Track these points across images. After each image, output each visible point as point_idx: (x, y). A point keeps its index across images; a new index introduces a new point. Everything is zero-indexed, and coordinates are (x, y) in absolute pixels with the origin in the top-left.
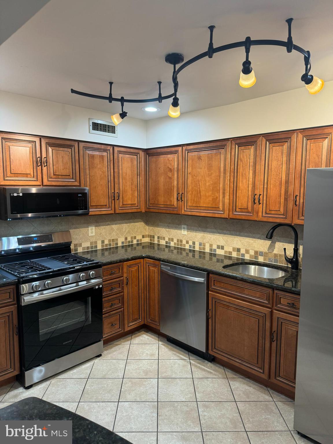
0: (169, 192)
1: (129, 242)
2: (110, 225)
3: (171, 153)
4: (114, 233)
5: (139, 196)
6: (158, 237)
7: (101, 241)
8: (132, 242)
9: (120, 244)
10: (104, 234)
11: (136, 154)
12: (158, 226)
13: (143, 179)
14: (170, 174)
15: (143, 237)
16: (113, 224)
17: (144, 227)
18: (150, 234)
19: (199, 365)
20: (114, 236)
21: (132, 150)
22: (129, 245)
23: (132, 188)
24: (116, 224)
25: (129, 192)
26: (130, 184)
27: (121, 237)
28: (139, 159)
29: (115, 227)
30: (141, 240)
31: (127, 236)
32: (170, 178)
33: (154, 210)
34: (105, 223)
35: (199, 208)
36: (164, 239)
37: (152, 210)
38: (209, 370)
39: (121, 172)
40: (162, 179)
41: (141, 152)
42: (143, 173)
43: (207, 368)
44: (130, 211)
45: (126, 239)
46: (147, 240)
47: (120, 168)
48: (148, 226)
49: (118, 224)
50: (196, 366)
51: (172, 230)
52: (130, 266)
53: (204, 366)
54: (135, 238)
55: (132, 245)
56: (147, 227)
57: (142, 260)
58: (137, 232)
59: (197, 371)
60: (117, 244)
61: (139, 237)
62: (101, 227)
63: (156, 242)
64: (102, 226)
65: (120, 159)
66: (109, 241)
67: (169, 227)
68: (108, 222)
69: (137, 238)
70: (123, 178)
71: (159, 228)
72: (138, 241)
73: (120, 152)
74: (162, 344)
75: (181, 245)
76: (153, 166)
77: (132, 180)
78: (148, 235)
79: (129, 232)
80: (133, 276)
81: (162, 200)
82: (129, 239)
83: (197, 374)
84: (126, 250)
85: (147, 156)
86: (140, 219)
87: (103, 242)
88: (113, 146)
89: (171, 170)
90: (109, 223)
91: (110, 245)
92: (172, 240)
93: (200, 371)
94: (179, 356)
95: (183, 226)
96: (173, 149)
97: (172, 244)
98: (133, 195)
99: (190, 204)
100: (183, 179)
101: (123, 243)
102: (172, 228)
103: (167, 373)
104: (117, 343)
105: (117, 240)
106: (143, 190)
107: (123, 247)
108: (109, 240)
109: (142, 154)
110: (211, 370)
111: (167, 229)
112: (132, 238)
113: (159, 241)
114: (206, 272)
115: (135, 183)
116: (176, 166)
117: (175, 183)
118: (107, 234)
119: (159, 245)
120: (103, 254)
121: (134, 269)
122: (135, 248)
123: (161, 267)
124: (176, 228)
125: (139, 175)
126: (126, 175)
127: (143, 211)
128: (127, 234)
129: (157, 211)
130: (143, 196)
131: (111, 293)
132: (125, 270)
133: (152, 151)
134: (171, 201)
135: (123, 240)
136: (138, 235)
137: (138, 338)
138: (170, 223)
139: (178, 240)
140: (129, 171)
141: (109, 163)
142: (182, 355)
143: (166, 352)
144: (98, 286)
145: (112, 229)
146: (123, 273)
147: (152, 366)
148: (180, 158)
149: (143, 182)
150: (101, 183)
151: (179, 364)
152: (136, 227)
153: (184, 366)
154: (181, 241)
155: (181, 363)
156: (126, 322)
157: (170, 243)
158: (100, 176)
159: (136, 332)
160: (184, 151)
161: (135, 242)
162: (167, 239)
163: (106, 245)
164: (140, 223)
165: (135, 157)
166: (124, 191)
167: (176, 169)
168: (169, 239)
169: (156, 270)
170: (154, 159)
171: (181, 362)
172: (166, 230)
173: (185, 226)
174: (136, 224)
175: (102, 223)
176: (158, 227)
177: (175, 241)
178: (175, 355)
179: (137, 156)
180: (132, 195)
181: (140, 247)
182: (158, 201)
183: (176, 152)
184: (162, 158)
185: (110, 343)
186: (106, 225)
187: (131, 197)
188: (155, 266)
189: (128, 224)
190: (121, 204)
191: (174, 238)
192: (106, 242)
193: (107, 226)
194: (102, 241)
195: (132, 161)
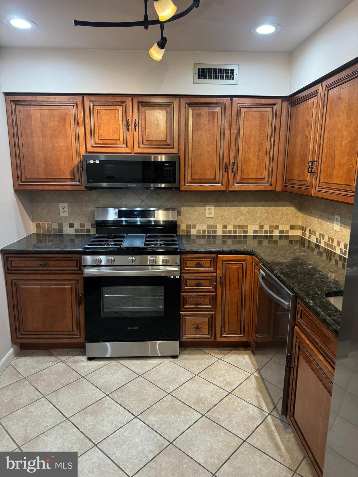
0: (304, 159)
1: (266, 232)
2: (236, 206)
4: (242, 217)
5: (271, 167)
6: (310, 230)
7: (222, 225)
8: (271, 232)
9: (250, 233)
10: (227, 217)
11: (271, 106)
12: (310, 214)
14: (307, 132)
15: (292, 227)
16: (242, 206)
17: (295, 214)
18: (303, 225)
19: (273, 428)
20: (242, 221)
21: (263, 101)
22: (266, 237)
23: (258, 156)
24: (246, 206)
25: (254, 161)
26: (257, 150)
27: (253, 224)
28: (276, 113)
29: (244, 209)
30: (287, 232)
31: (262, 223)
32: (307, 138)
34: (230, 203)
36: (315, 234)
38: (280, 443)
39: (241, 133)
40: (299, 141)
41: (279, 101)
43: (281, 438)
45: (261, 227)
46: (297, 233)
47: (242, 127)
48: (302, 213)
49: (249, 206)
50: (268, 427)
51: (324, 221)
52: (227, 262)
53: (279, 434)
54: (277, 227)
55: (271, 237)
57: (248, 257)
58: (281, 219)
59: (261, 435)
60: (246, 232)
61: (285, 227)
62: (224, 208)
63: (307, 238)
64: (224, 207)
65: (242, 115)
66: (235, 226)
67: (321, 217)
68: (233, 202)
69: (281, 228)
70: (244, 142)
71: (311, 218)
72: (281, 232)
73: (241, 105)
74: (255, 376)
75: (332, 247)
76: (293, 121)
77: (261, 144)
78: (300, 226)
79: (267, 218)
81: (296, 173)
82: (266, 228)
83: (258, 439)
84: (260, 243)
85: (289, 106)
86: (289, 201)
87: (225, 227)
88: (232, 97)
89: (308, 125)
90: (236, 203)
91: (235, 232)
92: (323, 237)
93: (266, 436)
94: (259, 402)
95: (336, 217)
96: (314, 89)
97: (322, 244)
98: (260, 165)
101: (255, 231)
102: (325, 218)
103: (220, 415)
104: (207, 351)
105: (246, 226)
106: (279, 157)
107: (255, 237)
108: (234, 225)
109: (282, 105)
110: (284, 445)
111: (320, 220)
112: (271, 227)
113: (310, 238)
116: (314, 117)
117: (311, 145)
118: (231, 218)
119: (309, 241)
120: (224, 242)
121: (235, 266)
122: (276, 242)
124: (329, 219)
125: (274, 136)
126: (250, 136)
128: (263, 220)
130: (280, 168)
131: (197, 289)
132: (219, 265)
133: (294, 98)
134: (304, 174)
135: (257, 228)
136: (283, 224)
137: (236, 355)
138: (323, 211)
139: (329, 239)
141: (223, 122)
142: (266, 403)
143: (250, 388)
144: (174, 276)
145: (240, 211)
146: (215, 268)
147: (214, 397)
150: (209, 149)
151: (248, 412)
152: (280, 213)
153: (252, 419)
154: (332, 241)
155: (251, 412)
156: (218, 330)
157: (320, 242)
158: (208, 141)
159: (242, 349)
160: (324, 89)
161: (276, 233)
162: (318, 236)
163: (230, 231)
164: (287, 207)
165: (269, 110)
166: (245, 161)
167: (313, 122)
168: (320, 235)
171: (253, 411)
172: (318, 221)
173: (339, 218)
174: (280, 208)
175: (225, 204)
176: (310, 216)
177: (326, 239)
178: (257, 397)
179: (272, 108)
181: (282, 242)
182: (293, 175)
183: (315, 94)
184: (302, 107)
185: (200, 348)
186: (231, 206)
187: (255, 168)
188: (258, 268)
189: (267, 208)
190: (239, 178)
191: (325, 234)
192: (230, 228)
193: (232, 208)
194: (223, 225)
195: (262, 117)
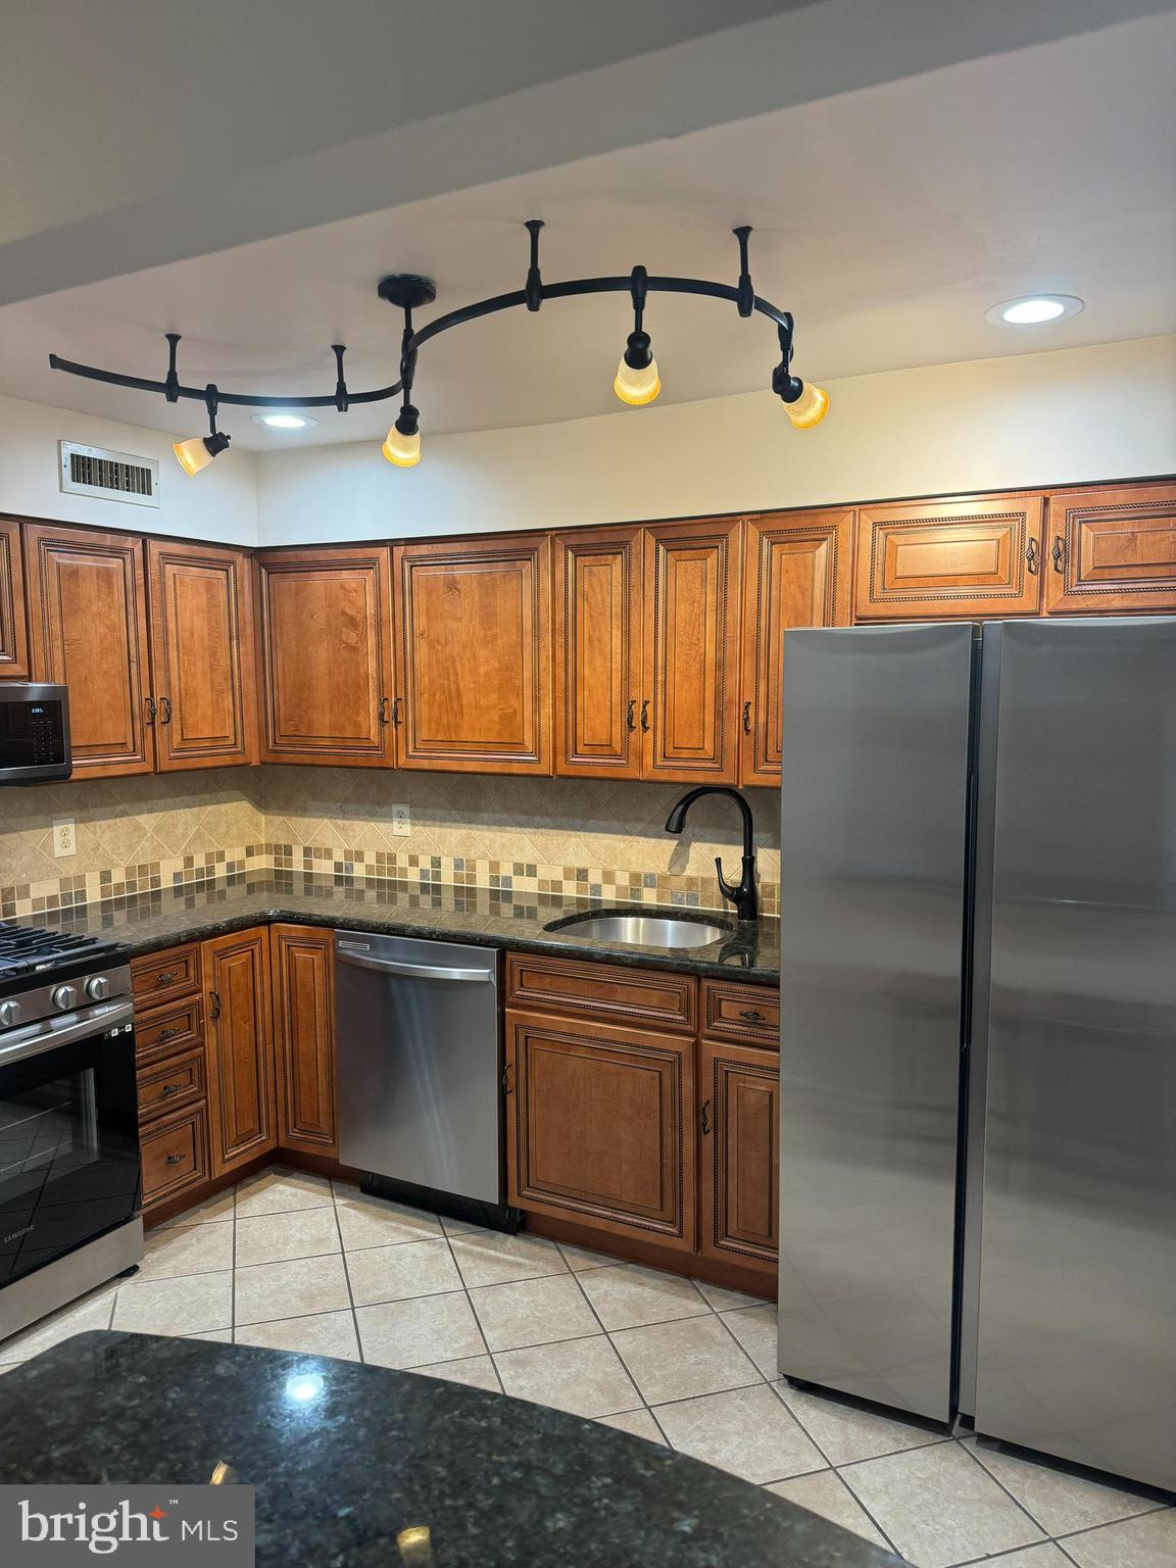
0: (349, 694)
1: (200, 872)
2: (128, 815)
3: (351, 565)
4: (145, 843)
5: (239, 709)
6: (307, 851)
7: (98, 874)
8: (211, 870)
9: (167, 882)
10: (109, 849)
11: (224, 565)
12: (303, 811)
13: (251, 651)
14: (351, 637)
15: (250, 852)
16: (141, 813)
17: (253, 818)
18: (274, 841)
19: (479, 1249)
20: (143, 855)
21: (209, 552)
22: (200, 885)
23: (212, 682)
24: (151, 811)
25: (205, 696)
26: (207, 667)
27: (171, 858)
28: (235, 583)
29: (147, 820)
30: (242, 864)
31: (190, 851)
32: (353, 649)
33: (298, 759)
34: (112, 809)
35: (458, 746)
36: (328, 854)
37: (287, 758)
38: (511, 1258)
39: (172, 626)
40: (321, 654)
41: (240, 559)
42: (249, 630)
43: (504, 1253)
44: (208, 762)
45: (189, 861)
46: (262, 863)
47: (171, 611)
48: (264, 814)
49: (156, 811)
50: (469, 1253)
51: (356, 822)
52: (222, 954)
53: (495, 1249)
54: (221, 856)
55: (211, 884)
56: (263, 817)
57: (264, 930)
58: (226, 834)
59: (476, 1268)
60: (156, 881)
61: (235, 854)
62: (98, 823)
63: (298, 866)
64: (99, 820)
65: (170, 583)
66: (129, 871)
67: (344, 814)
68: (119, 804)
69: (228, 858)
70: (181, 647)
71: (306, 820)
72: (230, 867)
73: (167, 558)
74: (344, 1205)
75: (392, 871)
76: (287, 607)
77: (214, 655)
78: (268, 846)
79: (199, 836)
80: (234, 989)
81: (323, 722)
82: (200, 862)
83: (478, 1275)
84: (190, 903)
85: (260, 573)
86: (238, 789)
87: (106, 877)
88: (145, 537)
89: (352, 623)
90: (127, 807)
91: (131, 885)
92: (360, 856)
93: (483, 1265)
94: (409, 1233)
95: (396, 808)
96: (360, 553)
97: (359, 871)
98: (218, 705)
99: (424, 734)
100: (400, 653)
101: (177, 876)
102: (357, 815)
103: (379, 1289)
104: (186, 1223)
105: (156, 866)
106: (250, 686)
107: (178, 891)
108: (127, 868)
109: (243, 564)
110: (520, 1256)
111: (340, 822)
112: (209, 858)
113: (308, 865)
114: (495, 947)
115: (224, 662)
116: (370, 610)
117: (372, 664)
118: (118, 849)
119: (309, 877)
120: (107, 921)
121: (237, 962)
122: (222, 893)
123: (336, 948)
124: (372, 815)
125: (234, 636)
126: (192, 635)
127: (255, 761)
128: (191, 843)
129: (307, 759)
130: (252, 710)
131: (162, 1051)
132: (207, 968)
133: (281, 556)
134: (357, 725)
135: (179, 866)
136: (232, 846)
137: (258, 1196)
138: (347, 801)
139: (379, 857)
140: (200, 625)
141: (130, 598)
142: (419, 1227)
143: (365, 1226)
144: (119, 1029)
145: (138, 828)
146: (199, 978)
147: (327, 1275)
148: (386, 585)
149: (249, 661)
150: (105, 666)
151: (414, 1256)
152: (224, 819)
153: (432, 1259)
154: (392, 859)
155: (420, 1253)
156: (216, 1145)
157: (350, 868)
158: (101, 642)
159: (250, 1180)
160: (397, 561)
161: (221, 871)
162: (339, 856)
163: (119, 887)
164: (235, 803)
165: (221, 574)
166: (186, 694)
167: (371, 621)
168: (348, 854)
169: (317, 958)
170: (289, 582)
171: (421, 1249)
172: (335, 825)
173: (406, 809)
174: (223, 807)
175: (101, 810)
176: (304, 816)
177: (370, 858)
178: (396, 1229)
179: (227, 570)
180: (216, 704)
181: (241, 889)
182: (310, 726)
183: (370, 564)
184: (319, 581)
186: (117, 817)
187: (209, 712)
188: (312, 945)
189: (195, 809)
190: (177, 738)
191: (364, 849)
192: (118, 877)
193: (118, 820)
194: (101, 872)
195: (210, 587)
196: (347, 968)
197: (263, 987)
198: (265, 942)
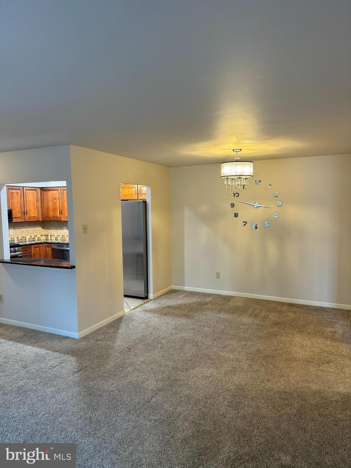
0: (55, 210)
1: (33, 238)
2: (21, 229)
3: (55, 190)
4: (24, 233)
5: (38, 212)
6: (51, 235)
7: (16, 237)
8: (35, 238)
10: (18, 234)
11: (35, 190)
12: (50, 229)
13: (40, 203)
14: (55, 201)
15: (41, 236)
16: (23, 228)
17: (42, 230)
18: (45, 234)
20: (24, 235)
21: (33, 188)
22: (33, 240)
23: (34, 208)
24: (25, 228)
25: (33, 210)
26: (33, 206)
27: (28, 236)
28: (37, 193)
29: (24, 230)
30: (40, 238)
31: (31, 235)
32: (55, 203)
33: (47, 220)
34: (18, 227)
36: (54, 236)
37: (46, 220)
39: (27, 200)
40: (51, 203)
41: (38, 189)
42: (40, 200)
44: (33, 220)
45: (31, 236)
46: (44, 237)
47: (27, 198)
48: (44, 229)
52: (35, 248)
54: (36, 236)
55: (35, 240)
57: (42, 245)
58: (37, 233)
64: (17, 229)
65: (27, 193)
67: (56, 229)
69: (38, 237)
70: (29, 203)
71: (51, 230)
72: (38, 238)
73: (27, 190)
75: (64, 238)
76: (46, 196)
77: (34, 204)
78: (45, 235)
79: (32, 233)
80: (37, 253)
81: (51, 214)
82: (33, 237)
85: (41, 191)
86: (39, 225)
87: (18, 238)
88: (23, 187)
89: (55, 199)
90: (21, 227)
92: (59, 236)
95: (64, 228)
96: (56, 188)
97: (59, 238)
99: (66, 215)
100: (62, 203)
101: (29, 239)
102: (58, 229)
105: (26, 237)
106: (40, 209)
107: (29, 241)
108: (21, 237)
109: (39, 190)
112: (34, 236)
113: (51, 238)
115: (36, 205)
116: (58, 197)
117: (58, 205)
118: (20, 234)
119: (51, 240)
121: (37, 249)
123: (52, 247)
124: (61, 229)
125: (37, 201)
126: (30, 201)
127: (41, 220)
128: (31, 234)
129: (49, 220)
130: (41, 212)
132: (33, 249)
133: (44, 189)
134: (56, 214)
136: (38, 235)
138: (57, 227)
139: (62, 236)
140: (32, 199)
141: (21, 196)
144: (20, 255)
146: (31, 251)
148: (60, 193)
149: (40, 205)
150: (17, 206)
152: (37, 230)
154: (64, 236)
157: (57, 238)
158: (17, 202)
160: (61, 190)
162: (56, 236)
163: (20, 239)
164: (39, 228)
165: (35, 192)
166: (30, 210)
167: (58, 198)
168: (57, 235)
169: (49, 249)
170: (45, 193)
172: (55, 231)
173: (66, 228)
174: (37, 228)
177: (61, 236)
180: (34, 212)
182: (49, 214)
183: (58, 190)
184: (50, 192)
186: (19, 229)
187: (33, 213)
188: (48, 247)
189: (32, 228)
190: (28, 216)
195: (33, 194)
196: (53, 250)
197: (42, 253)
198: (42, 247)
